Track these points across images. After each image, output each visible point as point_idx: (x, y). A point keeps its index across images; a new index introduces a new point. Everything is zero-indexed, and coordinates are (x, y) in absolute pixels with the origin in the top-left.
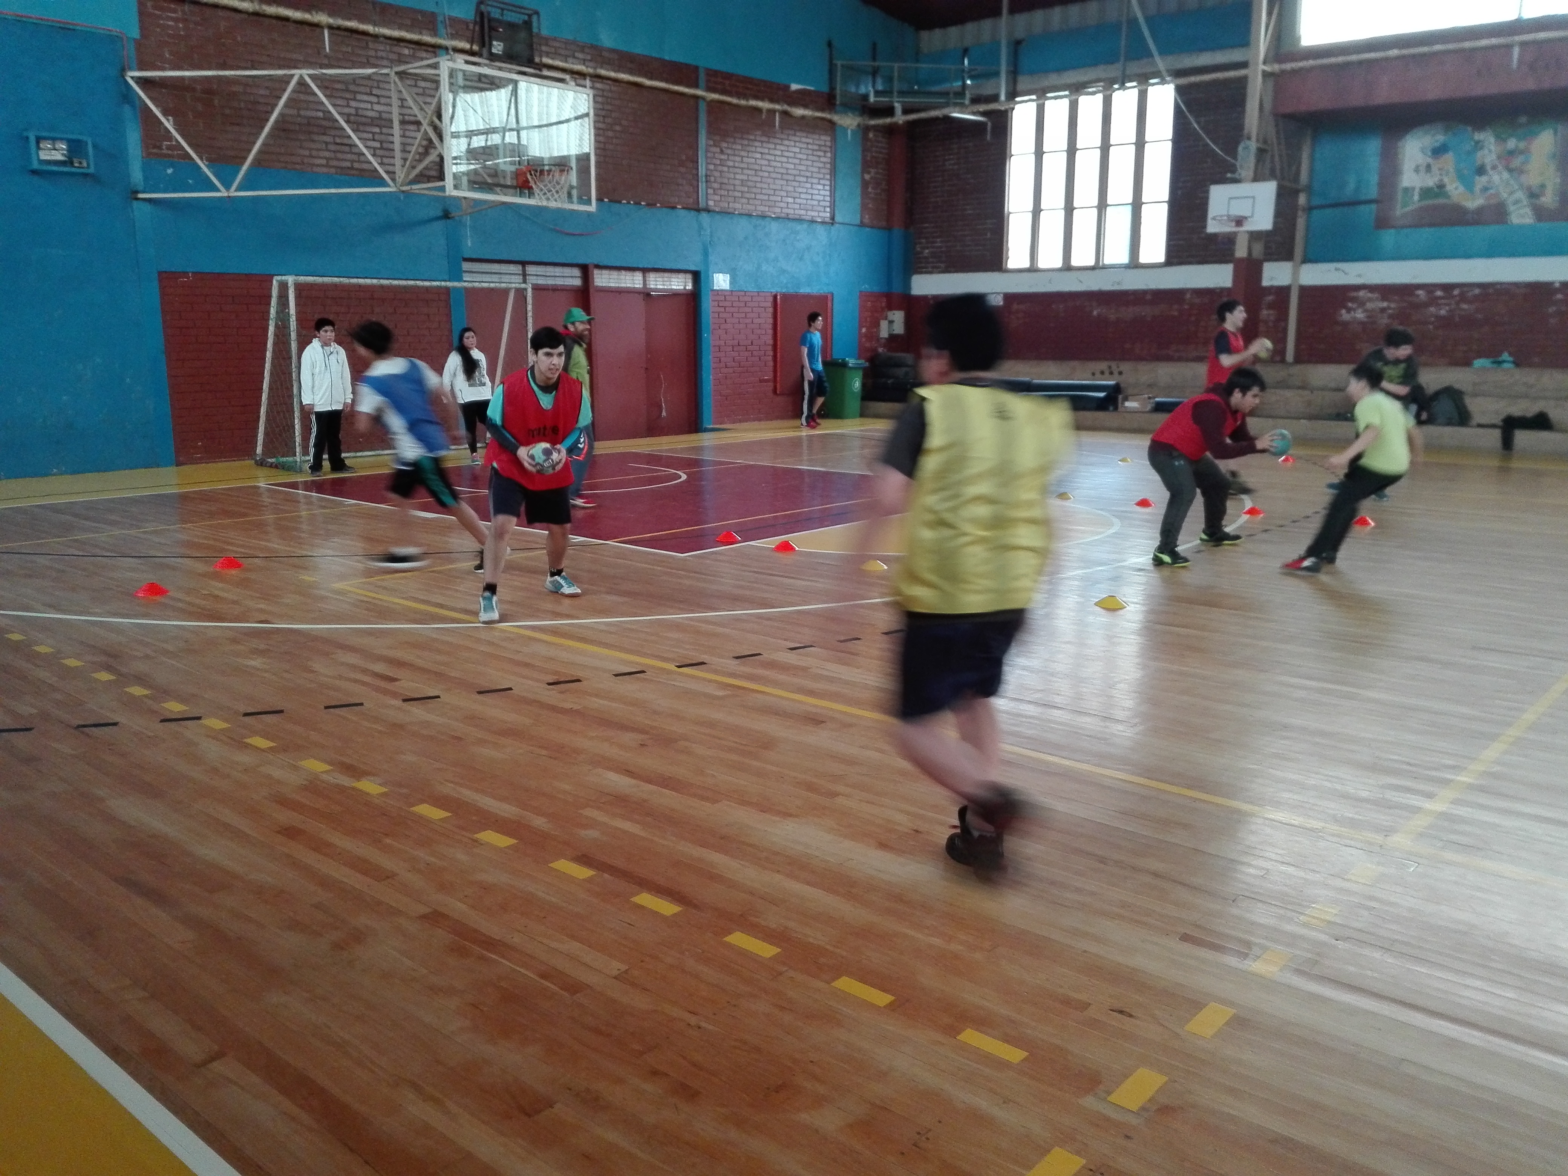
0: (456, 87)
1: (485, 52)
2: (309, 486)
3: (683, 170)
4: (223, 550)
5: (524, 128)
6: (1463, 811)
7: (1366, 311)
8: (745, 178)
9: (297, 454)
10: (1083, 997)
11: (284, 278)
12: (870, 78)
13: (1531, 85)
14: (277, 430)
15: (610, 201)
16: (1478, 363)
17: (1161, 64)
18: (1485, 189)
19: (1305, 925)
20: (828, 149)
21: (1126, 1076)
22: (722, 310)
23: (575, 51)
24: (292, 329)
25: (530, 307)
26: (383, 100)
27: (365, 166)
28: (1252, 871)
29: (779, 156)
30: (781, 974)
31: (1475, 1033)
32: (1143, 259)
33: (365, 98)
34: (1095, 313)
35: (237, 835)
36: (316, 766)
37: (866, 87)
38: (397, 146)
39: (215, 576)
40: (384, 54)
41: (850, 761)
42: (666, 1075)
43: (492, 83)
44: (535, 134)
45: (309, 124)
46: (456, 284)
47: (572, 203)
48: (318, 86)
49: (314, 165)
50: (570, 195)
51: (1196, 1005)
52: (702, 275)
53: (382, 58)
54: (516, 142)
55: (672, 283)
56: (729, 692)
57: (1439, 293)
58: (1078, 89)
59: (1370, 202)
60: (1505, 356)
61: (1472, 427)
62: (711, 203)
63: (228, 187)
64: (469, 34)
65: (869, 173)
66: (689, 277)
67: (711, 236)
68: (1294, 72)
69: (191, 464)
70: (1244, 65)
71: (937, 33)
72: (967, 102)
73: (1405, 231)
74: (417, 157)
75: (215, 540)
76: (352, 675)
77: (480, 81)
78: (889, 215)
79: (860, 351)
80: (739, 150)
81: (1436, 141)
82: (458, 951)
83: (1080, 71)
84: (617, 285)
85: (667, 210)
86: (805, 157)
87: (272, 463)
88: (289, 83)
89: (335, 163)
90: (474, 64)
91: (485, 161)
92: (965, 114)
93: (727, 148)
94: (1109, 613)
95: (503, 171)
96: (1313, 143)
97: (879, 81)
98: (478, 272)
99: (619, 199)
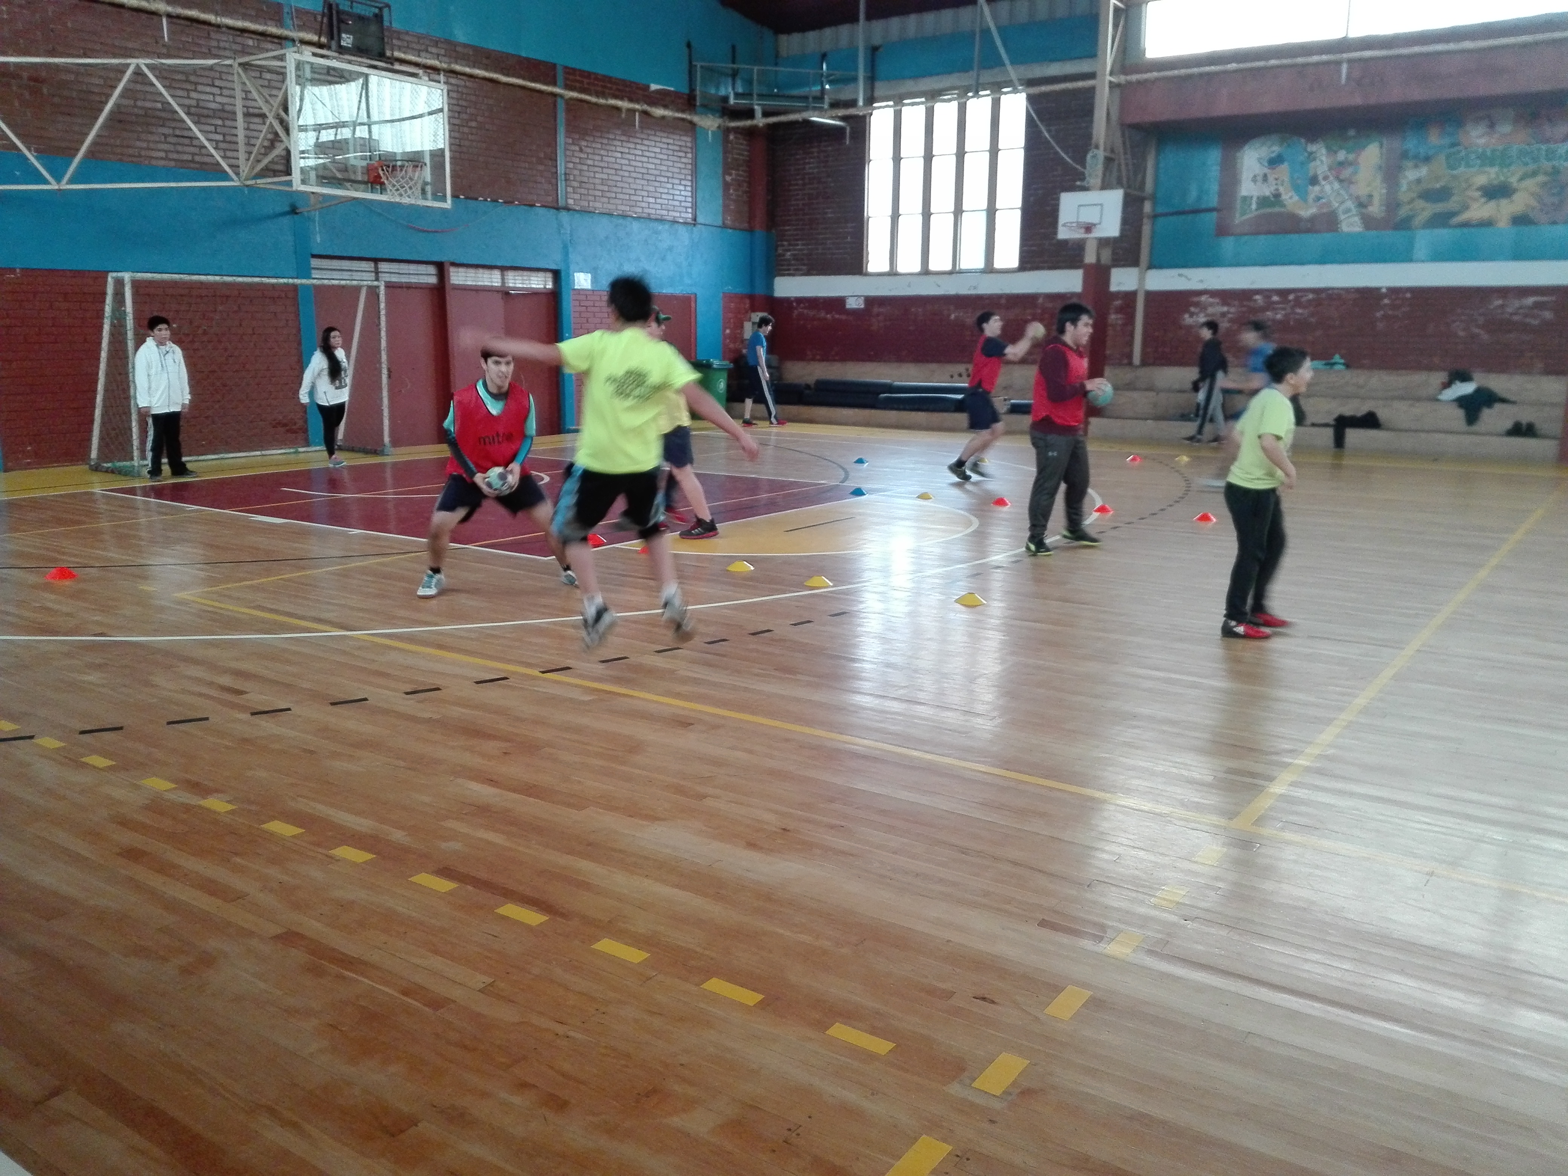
0: (304, 80)
1: (334, 44)
2: (147, 492)
3: (541, 168)
4: (56, 560)
5: (376, 123)
8: (605, 176)
9: (135, 458)
10: (947, 986)
11: (120, 274)
12: (730, 80)
13: (1357, 100)
14: (113, 433)
15: (467, 198)
17: (1012, 72)
18: (1318, 199)
19: (1155, 907)
20: (689, 150)
21: (991, 1061)
22: (584, 309)
23: (428, 46)
24: (128, 328)
25: (382, 305)
26: (225, 92)
27: (207, 159)
28: (1105, 856)
29: (639, 155)
30: (649, 979)
31: (1316, 1005)
32: (998, 264)
33: (208, 89)
34: (953, 317)
35: (76, 859)
36: (158, 784)
37: (727, 89)
38: (241, 140)
39: (47, 587)
40: (227, 45)
41: (718, 762)
42: (534, 1086)
43: (342, 77)
44: (388, 128)
45: (146, 115)
46: (304, 281)
47: (426, 199)
48: (156, 77)
49: (152, 158)
50: (424, 192)
51: (1055, 989)
52: (563, 274)
53: (225, 49)
54: (367, 137)
55: (532, 282)
56: (596, 697)
57: (1275, 298)
58: (933, 96)
59: (1211, 210)
60: (1337, 358)
61: (1305, 426)
62: (571, 202)
63: (58, 180)
64: (316, 26)
65: (730, 175)
66: (549, 276)
67: (571, 235)
68: (1139, 82)
69: (20, 469)
70: (1092, 76)
71: (796, 37)
72: (826, 106)
73: (1244, 238)
74: (263, 151)
75: (48, 549)
76: (197, 689)
77: (328, 73)
78: (751, 218)
79: (724, 353)
80: (599, 149)
81: (1274, 152)
82: (316, 971)
83: (935, 78)
84: (474, 283)
85: (526, 208)
86: (665, 157)
87: (109, 468)
88: (124, 72)
89: (175, 156)
90: (322, 56)
91: (335, 156)
92: (823, 118)
93: (587, 146)
94: (969, 610)
95: (353, 166)
96: (1158, 152)
97: (739, 83)
98: (327, 269)
99: (475, 196)
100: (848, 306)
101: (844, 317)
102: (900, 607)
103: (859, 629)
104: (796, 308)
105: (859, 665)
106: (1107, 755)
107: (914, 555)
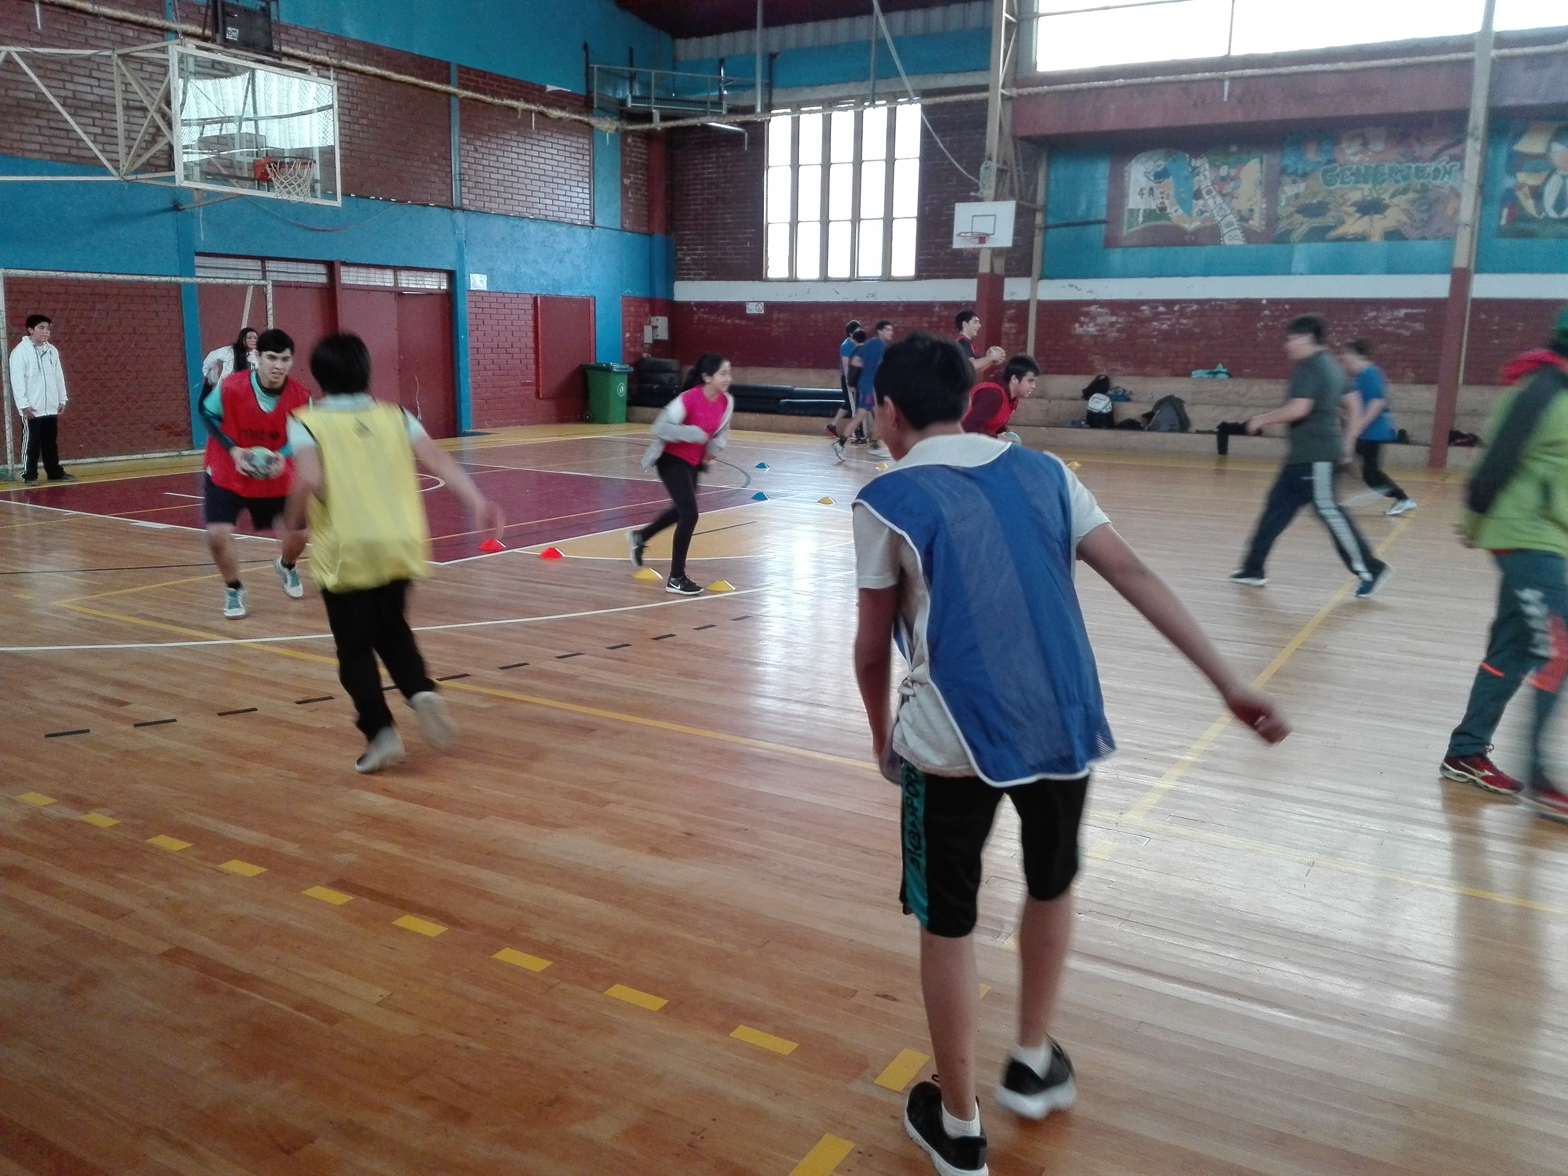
0: (187, 73)
1: (219, 37)
2: (21, 496)
3: (436, 167)
5: (263, 118)
6: (1189, 788)
7: (1096, 325)
8: (501, 177)
9: (9, 462)
10: (849, 985)
12: (627, 83)
13: (1239, 117)
15: (358, 196)
16: (1197, 374)
17: (908, 83)
18: (1202, 212)
20: (587, 152)
21: (892, 1058)
22: (480, 311)
23: (316, 41)
25: (270, 305)
26: (103, 84)
27: (84, 153)
28: (1003, 853)
29: (536, 157)
30: (552, 987)
31: (1206, 993)
32: (895, 273)
33: (84, 80)
36: (36, 799)
37: (624, 90)
38: (121, 133)
40: (105, 36)
41: (621, 768)
42: (434, 1099)
43: (227, 71)
44: (275, 124)
45: (18, 106)
46: (187, 280)
47: (316, 197)
48: (28, 65)
49: (25, 150)
50: (313, 189)
52: (458, 275)
53: (103, 39)
54: (254, 132)
55: (426, 282)
56: (495, 704)
57: (1161, 309)
58: (831, 104)
59: (1100, 222)
60: (1220, 367)
62: (466, 202)
64: (202, 18)
65: (629, 178)
66: (444, 276)
67: (467, 235)
68: (1030, 95)
70: (985, 88)
71: (694, 42)
72: (724, 112)
73: (1131, 250)
74: (144, 145)
76: (77, 700)
77: (213, 67)
78: (650, 221)
79: (624, 356)
80: (494, 149)
81: (1158, 166)
82: (206, 988)
83: (832, 87)
84: (366, 283)
85: (420, 207)
86: (563, 159)
89: (50, 149)
90: (207, 50)
91: (219, 151)
92: (722, 123)
93: (482, 146)
95: (239, 162)
96: (1049, 165)
97: (636, 87)
98: (211, 268)
99: (365, 194)
100: (748, 312)
101: (744, 322)
102: (802, 611)
103: (762, 632)
104: (695, 313)
105: (763, 669)
107: (816, 559)
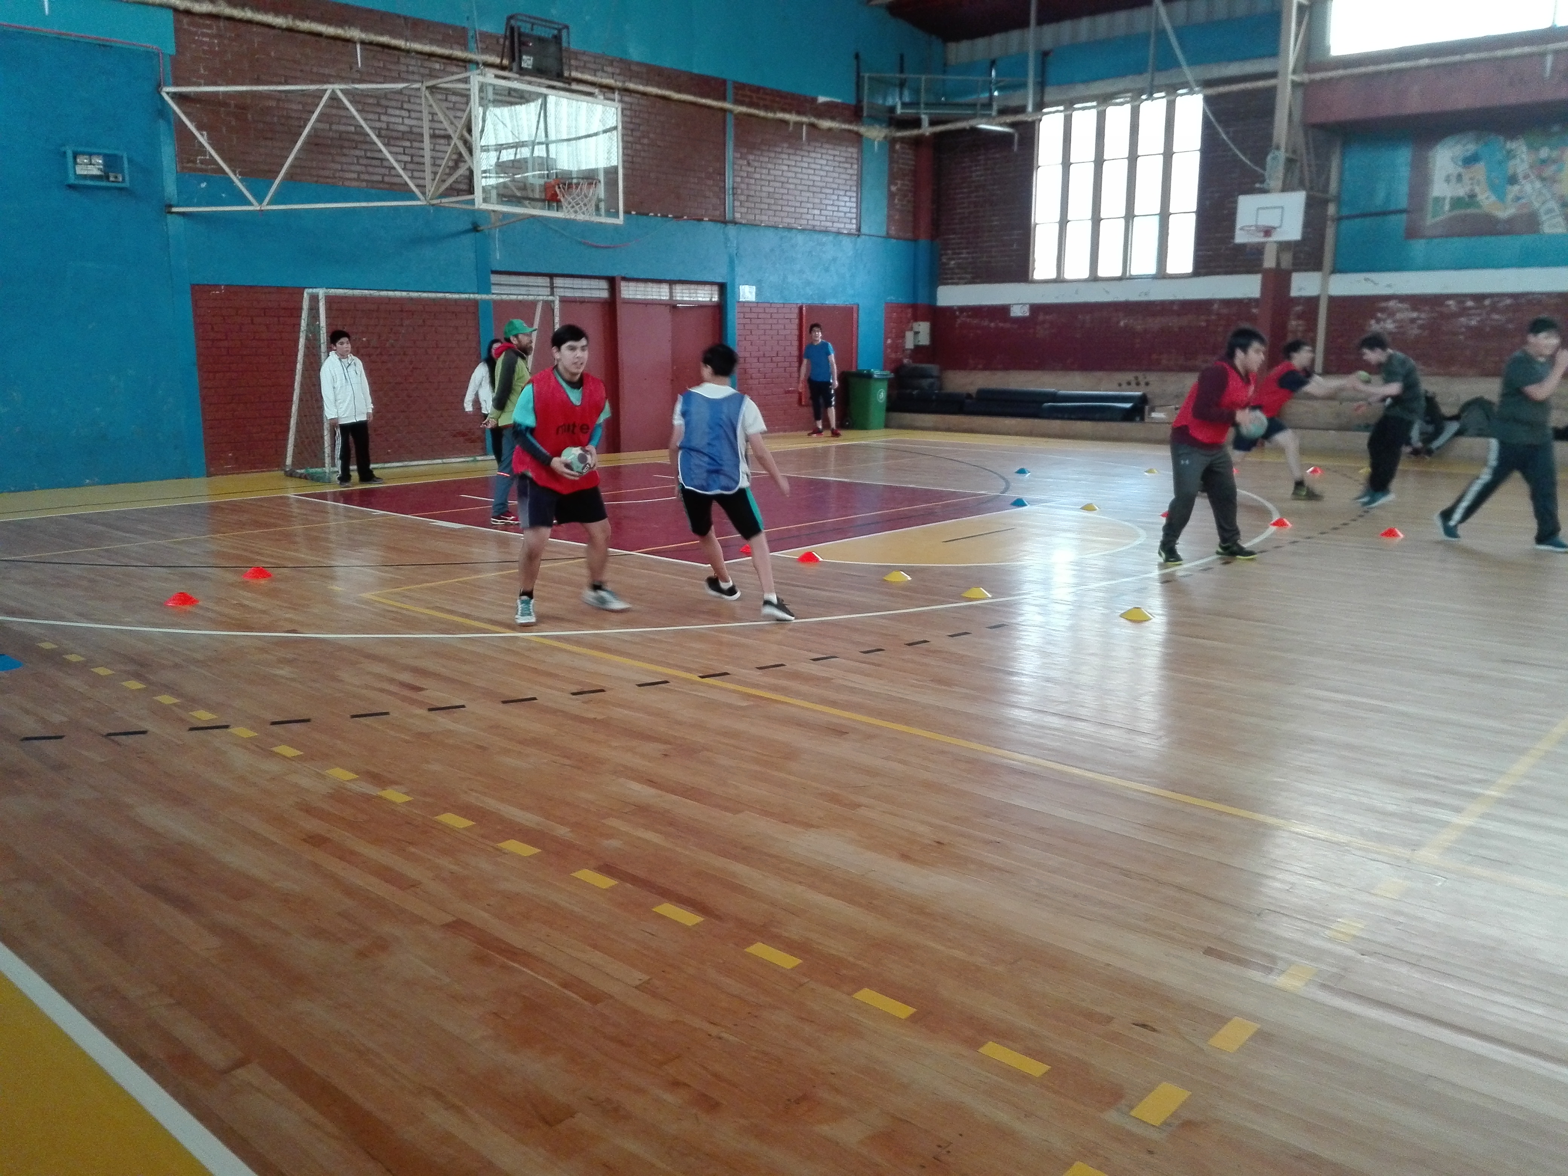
0: (486, 102)
1: (515, 66)
2: (337, 497)
3: (710, 182)
4: (252, 560)
5: (553, 142)
6: (1491, 826)
7: (1394, 322)
8: (772, 190)
9: (327, 465)
10: (1106, 1011)
11: (315, 290)
12: (897, 90)
13: (1564, 93)
14: (306, 441)
15: (638, 214)
17: (1189, 73)
18: (1518, 199)
19: (1331, 940)
20: (855, 161)
21: (1150, 1091)
22: (748, 321)
23: (603, 65)
24: (322, 341)
26: (413, 115)
27: (396, 180)
28: (1277, 885)
29: (806, 168)
30: (801, 985)
31: (1506, 1051)
32: (1171, 269)
33: (397, 112)
34: (1122, 324)
35: (265, 843)
36: (341, 774)
37: (894, 99)
38: (427, 160)
39: (245, 586)
40: (415, 69)
41: (872, 772)
42: (687, 1085)
43: (522, 97)
44: (564, 147)
45: (341, 138)
46: (484, 296)
47: (600, 215)
48: (349, 100)
49: (345, 179)
50: (597, 208)
51: (1220, 1019)
52: (728, 287)
53: (413, 73)
54: (545, 155)
55: (699, 295)
56: (752, 703)
57: (1470, 303)
58: (1106, 99)
59: (1401, 212)
62: (738, 215)
63: (260, 202)
64: (500, 49)
65: (896, 184)
66: (715, 289)
67: (738, 248)
68: (1322, 81)
69: (222, 475)
70: (1273, 75)
71: (965, 45)
72: (994, 113)
73: (1436, 240)
74: (447, 171)
75: (245, 550)
76: (379, 685)
77: (509, 94)
78: (915, 228)
79: (885, 362)
80: (766, 162)
81: (1467, 151)
82: (481, 960)
83: (1110, 81)
84: (643, 297)
85: (695, 222)
86: (831, 169)
87: (302, 474)
88: (321, 98)
89: (366, 177)
90: (504, 78)
91: (514, 175)
92: (991, 124)
93: (754, 160)
94: (1134, 625)
95: (532, 184)
96: (1343, 155)
97: (906, 93)
98: (506, 285)
99: (646, 211)
100: (1012, 314)
101: (1007, 325)
102: (1060, 621)
103: (1018, 641)
104: (958, 317)
105: (1018, 679)
106: (1283, 780)
107: (1076, 568)
